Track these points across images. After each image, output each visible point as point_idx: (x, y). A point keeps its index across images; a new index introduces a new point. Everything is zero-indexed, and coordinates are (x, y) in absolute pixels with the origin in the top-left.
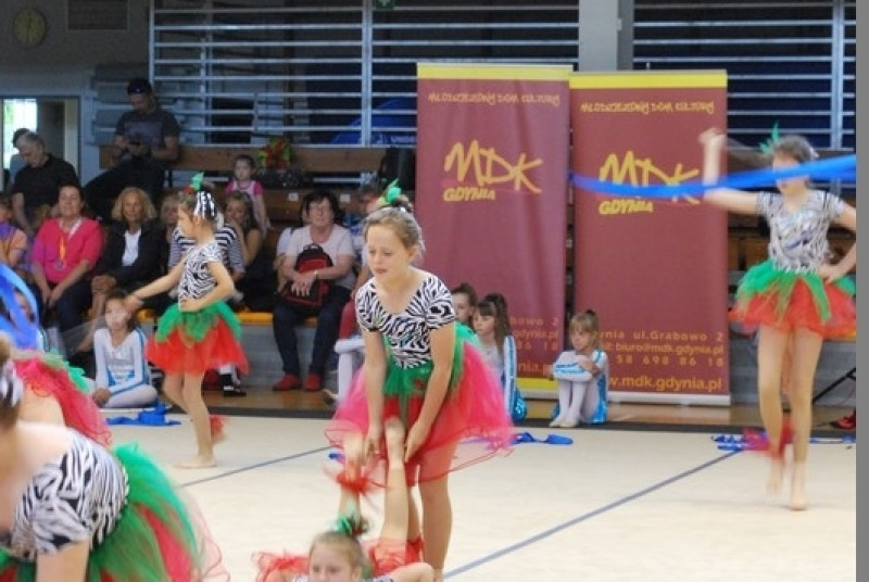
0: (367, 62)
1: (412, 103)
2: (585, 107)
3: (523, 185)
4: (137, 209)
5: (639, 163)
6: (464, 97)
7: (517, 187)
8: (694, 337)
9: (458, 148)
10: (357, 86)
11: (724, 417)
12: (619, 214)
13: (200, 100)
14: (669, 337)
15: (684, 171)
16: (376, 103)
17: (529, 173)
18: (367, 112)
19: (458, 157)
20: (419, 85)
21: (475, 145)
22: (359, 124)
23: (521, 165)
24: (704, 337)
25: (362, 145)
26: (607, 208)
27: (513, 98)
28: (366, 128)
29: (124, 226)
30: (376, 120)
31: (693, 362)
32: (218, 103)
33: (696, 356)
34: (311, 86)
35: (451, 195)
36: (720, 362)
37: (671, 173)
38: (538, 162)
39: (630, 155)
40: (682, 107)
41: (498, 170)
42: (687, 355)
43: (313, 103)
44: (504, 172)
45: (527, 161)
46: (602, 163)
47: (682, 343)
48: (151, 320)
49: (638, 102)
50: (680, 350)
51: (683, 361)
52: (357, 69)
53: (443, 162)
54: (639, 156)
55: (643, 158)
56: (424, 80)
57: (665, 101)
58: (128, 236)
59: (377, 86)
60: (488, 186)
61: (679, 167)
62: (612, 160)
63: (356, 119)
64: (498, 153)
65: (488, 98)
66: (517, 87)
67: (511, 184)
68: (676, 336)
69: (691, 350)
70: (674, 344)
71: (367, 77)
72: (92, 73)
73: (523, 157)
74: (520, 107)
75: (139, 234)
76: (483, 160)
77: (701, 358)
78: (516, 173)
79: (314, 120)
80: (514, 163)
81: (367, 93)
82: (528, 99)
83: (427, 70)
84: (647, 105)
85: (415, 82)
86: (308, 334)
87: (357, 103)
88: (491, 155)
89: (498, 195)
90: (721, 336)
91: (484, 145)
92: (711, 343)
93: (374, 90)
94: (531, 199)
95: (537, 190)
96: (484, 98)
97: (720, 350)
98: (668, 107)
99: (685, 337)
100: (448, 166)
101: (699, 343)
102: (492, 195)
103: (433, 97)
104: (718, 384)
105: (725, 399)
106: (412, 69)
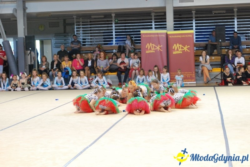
0: (114, 31)
1: (140, 37)
2: (170, 37)
3: (159, 50)
4: (91, 57)
5: (179, 45)
6: (149, 36)
7: (158, 50)
8: (190, 73)
9: (148, 44)
10: (112, 35)
11: (195, 85)
12: (177, 54)
13: (80, 39)
14: (185, 73)
15: (187, 46)
16: (116, 38)
17: (160, 48)
18: (114, 40)
19: (148, 46)
20: (141, 34)
21: (151, 43)
22: (113, 41)
23: (159, 47)
24: (191, 73)
25: (114, 45)
26: (174, 53)
27: (157, 36)
28: (114, 42)
29: (88, 59)
30: (116, 41)
31: (189, 77)
32: (83, 39)
33: (190, 76)
34: (104, 36)
35: (147, 52)
36: (194, 77)
37: (185, 47)
38: (162, 46)
39: (178, 44)
40: (186, 36)
41: (155, 47)
42: (188, 76)
43: (104, 38)
44: (156, 48)
45: (160, 46)
46: (173, 46)
47: (187, 74)
48: (94, 75)
49: (179, 35)
50: (187, 75)
51: (188, 77)
52: (112, 32)
53: (146, 46)
54: (179, 44)
55: (180, 45)
56: (142, 33)
57: (183, 35)
58: (89, 61)
59: (116, 35)
60: (153, 50)
61: (186, 46)
62: (175, 45)
63: (112, 41)
64: (155, 45)
65: (153, 36)
66: (158, 34)
67: (157, 50)
68: (186, 73)
69: (189, 75)
70: (186, 74)
71: (114, 34)
72: (54, 35)
73: (159, 45)
74: (158, 37)
75: (91, 61)
76: (152, 46)
77: (191, 76)
78: (158, 48)
79: (104, 41)
80: (158, 46)
81: (114, 36)
82: (159, 36)
83: (142, 32)
84: (180, 36)
85: (140, 34)
86: (123, 76)
87: (112, 38)
88: (154, 45)
89: (155, 51)
90: (194, 72)
91: (152, 43)
92: (192, 74)
93: (115, 36)
94: (161, 52)
95: (162, 50)
96: (152, 36)
97: (194, 75)
98: (184, 36)
99: (188, 73)
100: (146, 47)
101: (190, 74)
102: (154, 52)
103: (143, 36)
104: (194, 80)
105: (195, 82)
106: (140, 31)
